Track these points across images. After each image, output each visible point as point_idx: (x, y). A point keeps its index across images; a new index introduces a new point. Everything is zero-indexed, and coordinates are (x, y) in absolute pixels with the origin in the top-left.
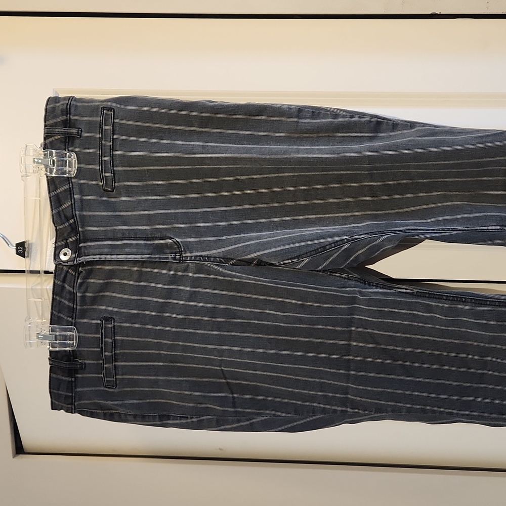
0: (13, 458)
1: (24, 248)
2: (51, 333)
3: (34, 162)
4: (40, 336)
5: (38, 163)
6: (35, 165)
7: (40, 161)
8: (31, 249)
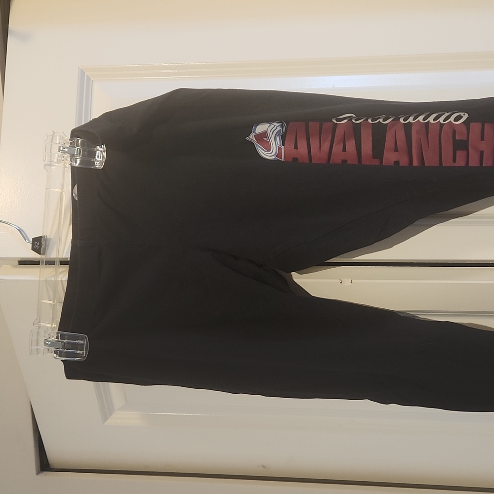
0: (37, 475)
1: (41, 244)
2: (59, 340)
3: (59, 150)
4: (47, 343)
5: (64, 152)
6: (60, 153)
7: (66, 150)
8: (48, 245)
